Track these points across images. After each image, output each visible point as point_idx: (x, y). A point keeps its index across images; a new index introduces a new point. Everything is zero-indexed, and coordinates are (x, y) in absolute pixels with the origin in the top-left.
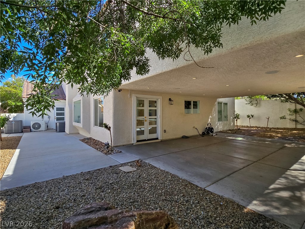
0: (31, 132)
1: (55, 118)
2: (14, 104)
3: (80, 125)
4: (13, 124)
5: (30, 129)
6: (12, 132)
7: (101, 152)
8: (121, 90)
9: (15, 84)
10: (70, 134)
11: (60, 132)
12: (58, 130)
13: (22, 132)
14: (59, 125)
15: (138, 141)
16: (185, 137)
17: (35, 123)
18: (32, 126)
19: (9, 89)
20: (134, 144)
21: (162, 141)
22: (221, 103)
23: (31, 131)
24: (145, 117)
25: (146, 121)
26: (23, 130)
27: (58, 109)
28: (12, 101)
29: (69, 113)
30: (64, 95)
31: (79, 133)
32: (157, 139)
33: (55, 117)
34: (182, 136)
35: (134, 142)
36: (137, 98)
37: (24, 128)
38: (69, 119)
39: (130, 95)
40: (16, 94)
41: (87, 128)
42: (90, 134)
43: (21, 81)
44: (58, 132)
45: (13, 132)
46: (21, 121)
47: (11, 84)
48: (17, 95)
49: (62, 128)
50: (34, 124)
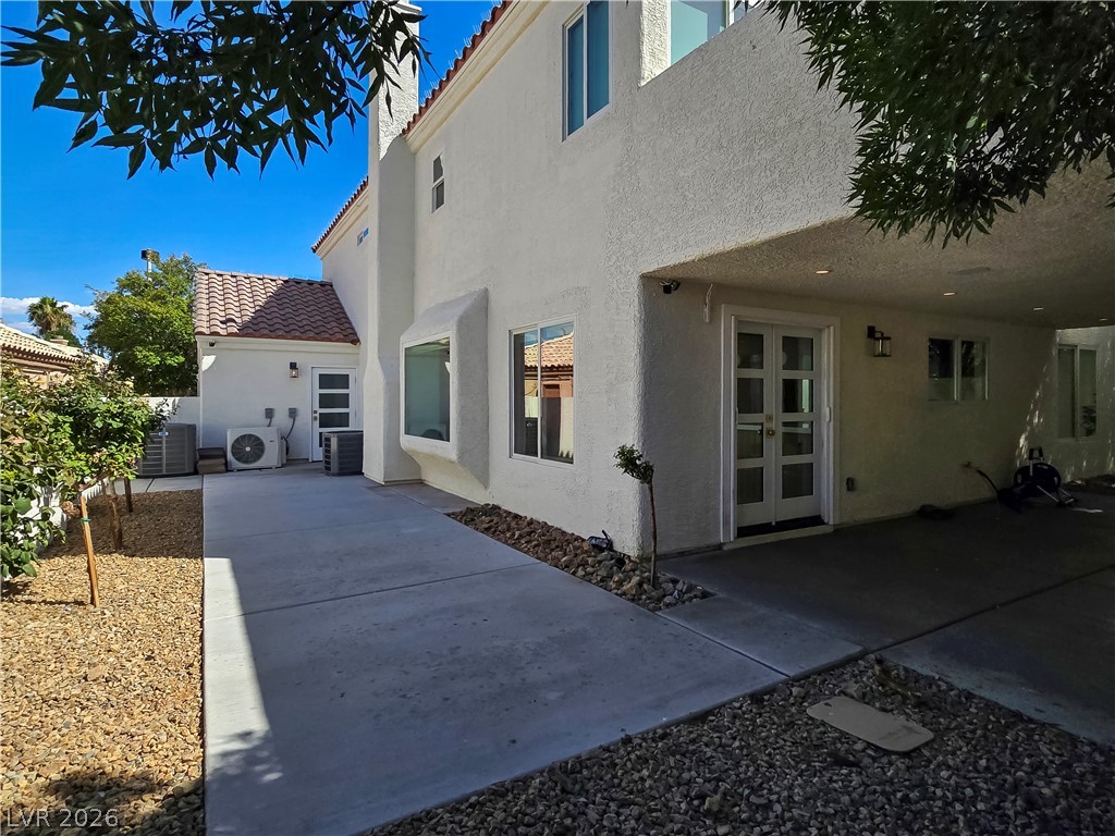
0: (227, 471)
1: (316, 418)
2: (156, 360)
3: (448, 449)
4: (164, 439)
5: (223, 461)
6: (161, 470)
7: (597, 584)
8: (679, 284)
9: (161, 283)
10: (389, 484)
11: (342, 473)
12: (334, 466)
13: (196, 473)
14: (339, 446)
15: (743, 532)
16: (927, 514)
17: (242, 437)
18: (233, 446)
19: (141, 303)
20: (725, 548)
21: (839, 531)
22: (1072, 349)
23: (227, 469)
24: (770, 418)
25: (772, 433)
26: (201, 463)
27: (326, 380)
28: (149, 350)
29: (382, 393)
30: (347, 325)
31: (421, 483)
32: (816, 520)
33: (316, 412)
34: (918, 508)
35: (725, 535)
36: (739, 322)
37: (202, 457)
38: (385, 421)
39: (712, 310)
40: (165, 323)
41: (476, 462)
42: (486, 488)
43: (180, 272)
44: (334, 475)
45: (164, 473)
46: (192, 428)
47: (146, 286)
48: (166, 327)
49: (348, 457)
50: (237, 441)
